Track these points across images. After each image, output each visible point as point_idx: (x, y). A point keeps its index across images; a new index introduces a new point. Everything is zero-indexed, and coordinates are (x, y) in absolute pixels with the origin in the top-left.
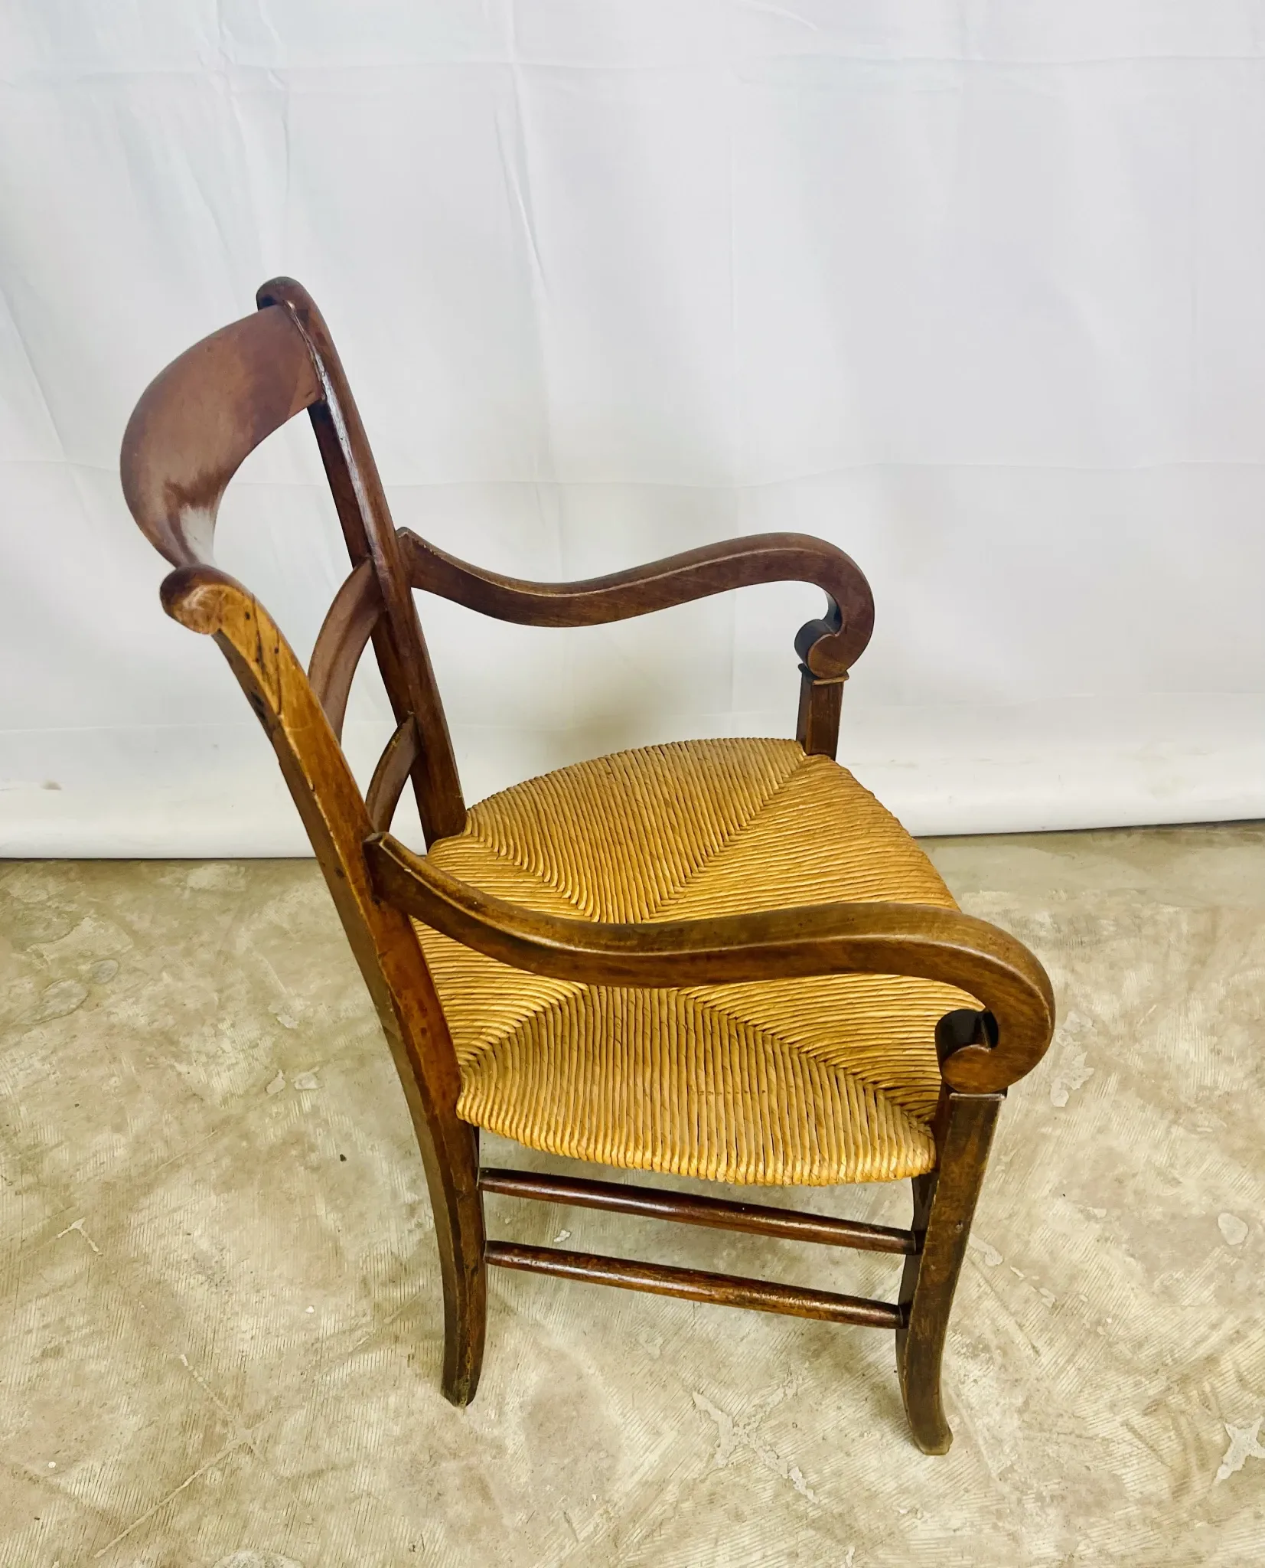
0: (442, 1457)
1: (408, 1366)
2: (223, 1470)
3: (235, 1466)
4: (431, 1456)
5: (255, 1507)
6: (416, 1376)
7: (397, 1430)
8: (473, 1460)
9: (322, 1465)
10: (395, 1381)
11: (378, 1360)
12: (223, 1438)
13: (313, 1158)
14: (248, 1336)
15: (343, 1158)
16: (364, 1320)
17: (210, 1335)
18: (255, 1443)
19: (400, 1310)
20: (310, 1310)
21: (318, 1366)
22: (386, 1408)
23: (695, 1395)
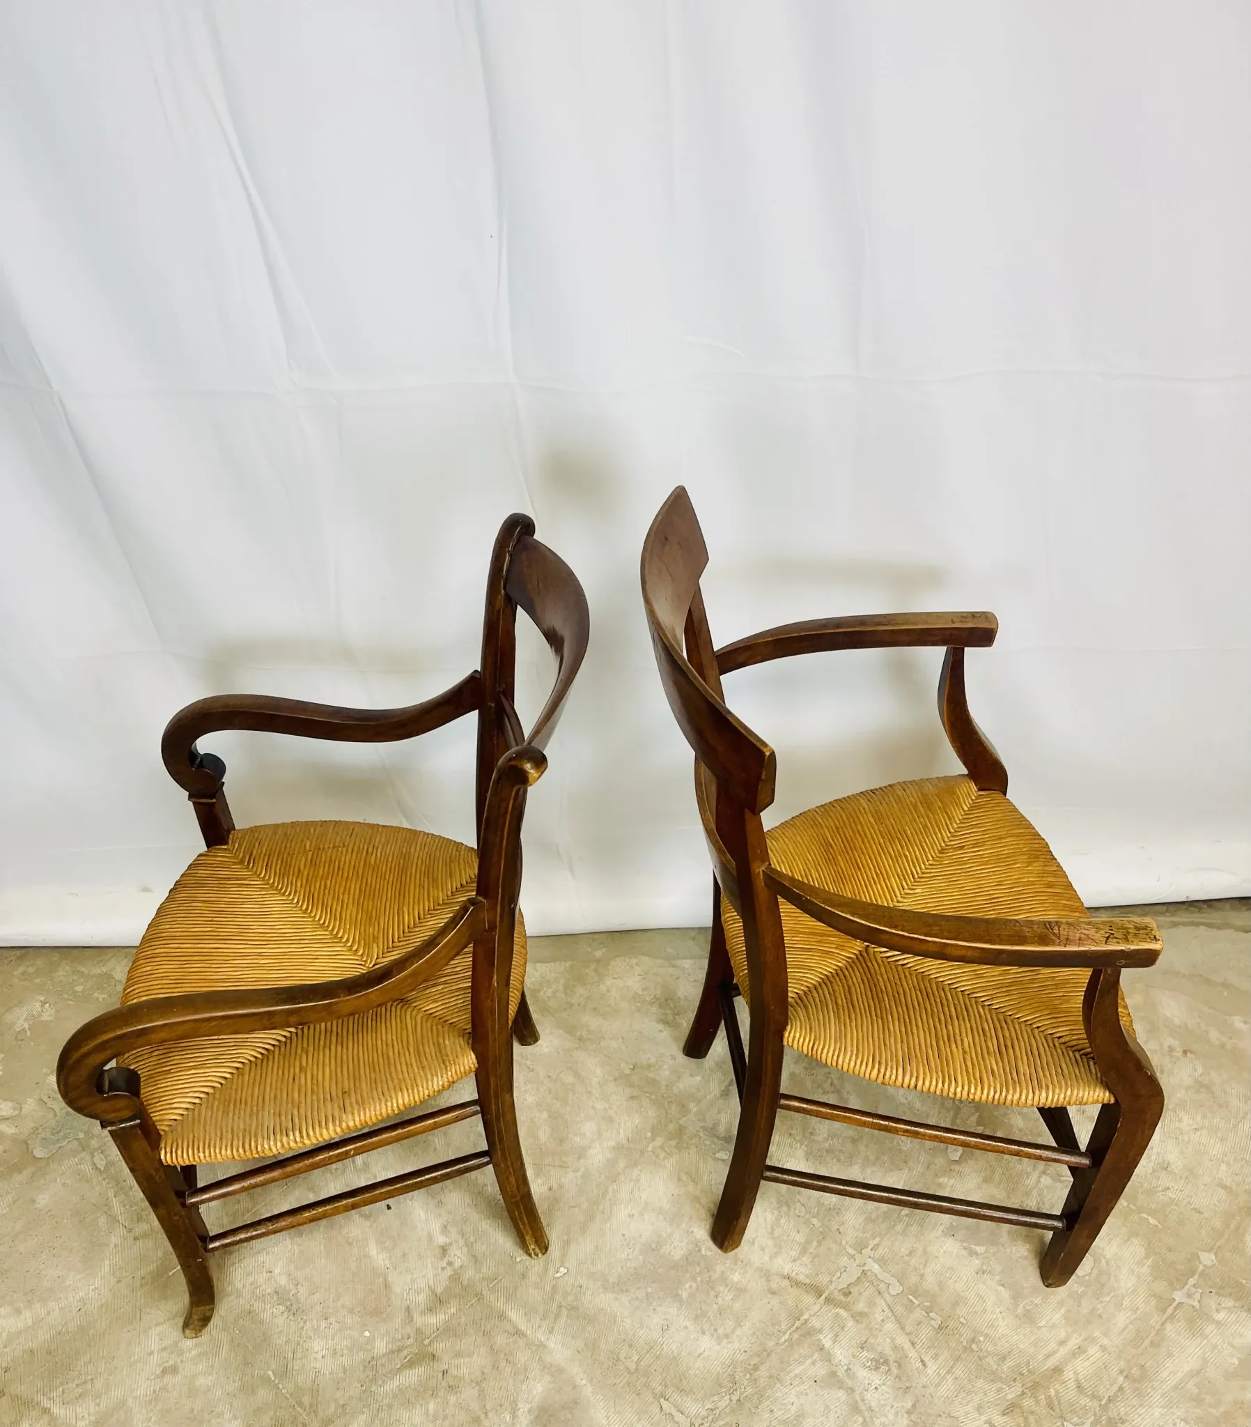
1: (443, 1379)
6: (449, 1387)
10: (434, 1390)
11: (420, 1373)
14: (320, 1355)
16: (408, 1342)
17: (291, 1355)
19: (436, 1334)
20: (367, 1334)
23: (662, 1400)
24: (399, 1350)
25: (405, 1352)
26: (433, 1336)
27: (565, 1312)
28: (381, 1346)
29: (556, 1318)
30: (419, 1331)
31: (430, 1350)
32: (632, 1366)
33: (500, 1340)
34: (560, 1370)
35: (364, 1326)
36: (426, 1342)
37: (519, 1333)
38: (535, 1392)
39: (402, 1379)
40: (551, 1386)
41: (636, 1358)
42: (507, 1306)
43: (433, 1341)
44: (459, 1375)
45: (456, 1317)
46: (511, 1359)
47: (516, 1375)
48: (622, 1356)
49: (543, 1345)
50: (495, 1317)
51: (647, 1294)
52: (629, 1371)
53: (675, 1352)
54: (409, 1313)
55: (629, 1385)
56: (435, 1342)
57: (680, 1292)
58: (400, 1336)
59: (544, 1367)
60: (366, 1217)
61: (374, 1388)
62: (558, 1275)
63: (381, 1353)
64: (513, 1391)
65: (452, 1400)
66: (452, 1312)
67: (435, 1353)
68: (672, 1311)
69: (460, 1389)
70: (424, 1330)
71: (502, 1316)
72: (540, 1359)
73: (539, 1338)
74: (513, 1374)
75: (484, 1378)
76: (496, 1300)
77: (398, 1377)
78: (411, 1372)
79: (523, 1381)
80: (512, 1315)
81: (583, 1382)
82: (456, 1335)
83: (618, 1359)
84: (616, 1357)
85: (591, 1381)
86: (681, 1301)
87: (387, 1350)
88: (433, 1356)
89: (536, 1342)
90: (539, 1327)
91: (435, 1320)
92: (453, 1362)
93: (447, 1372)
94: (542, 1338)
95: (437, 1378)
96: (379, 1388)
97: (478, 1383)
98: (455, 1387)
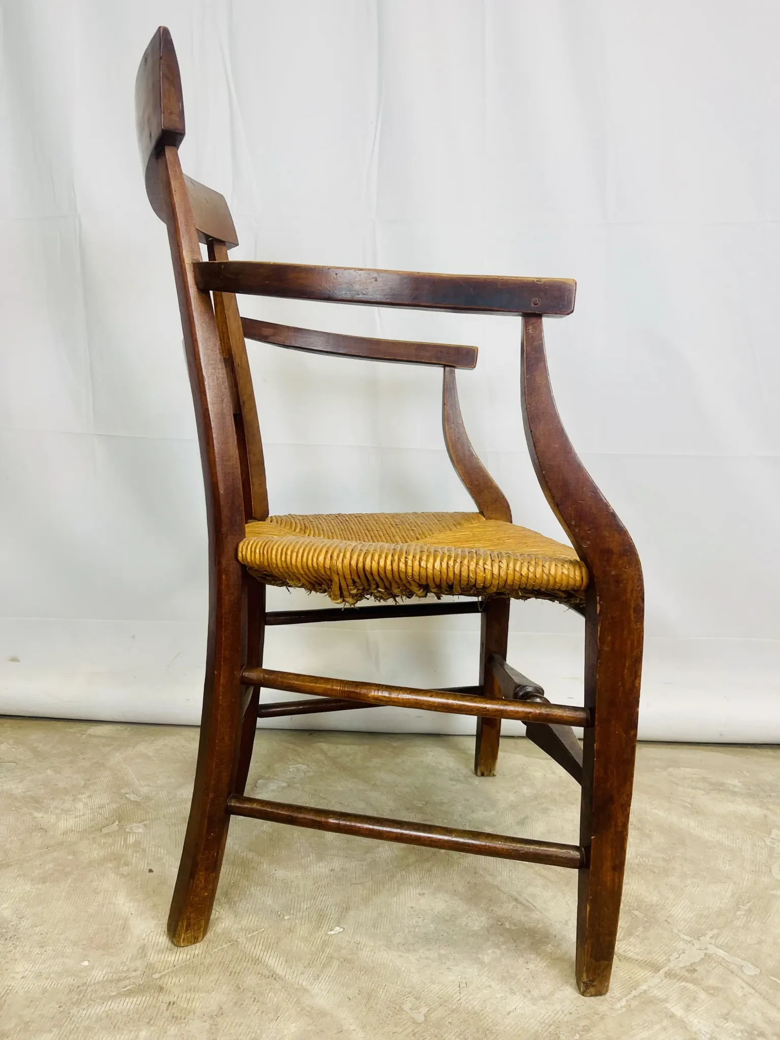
24: (119, 980)
25: (127, 982)
26: (166, 971)
27: (336, 964)
28: (98, 974)
29: (324, 966)
30: (150, 966)
31: (160, 983)
32: (421, 1019)
33: (250, 980)
34: (323, 1014)
35: (85, 957)
36: (156, 976)
37: (274, 976)
38: (286, 1032)
39: (114, 1006)
40: (309, 1028)
41: (424, 1010)
42: (266, 953)
43: (165, 976)
44: (189, 1008)
45: (199, 957)
46: (261, 999)
47: (264, 1014)
48: (406, 1007)
49: (306, 990)
50: (248, 961)
51: (439, 955)
52: (414, 1022)
53: (476, 1008)
54: (144, 950)
55: (414, 1035)
56: (167, 976)
57: (480, 956)
58: (125, 968)
59: (303, 1009)
60: (123, 875)
61: (74, 1011)
62: (332, 933)
63: (96, 980)
64: (256, 1028)
65: (173, 1030)
66: (197, 952)
67: (164, 986)
68: (472, 971)
69: (186, 1021)
70: (156, 966)
71: (257, 961)
72: (298, 1002)
73: (300, 983)
74: (259, 1013)
75: (221, 1012)
76: (253, 948)
77: (109, 1003)
78: (127, 1000)
79: (272, 1020)
80: (270, 961)
81: (352, 1028)
82: (196, 972)
83: (401, 1009)
84: (398, 1007)
85: (364, 1027)
86: (482, 963)
87: (105, 979)
88: (161, 989)
89: (296, 986)
90: (302, 973)
91: (173, 958)
92: (184, 995)
93: (174, 1004)
94: (304, 984)
95: (159, 1009)
96: (81, 1011)
97: (211, 1017)
98: (181, 1018)
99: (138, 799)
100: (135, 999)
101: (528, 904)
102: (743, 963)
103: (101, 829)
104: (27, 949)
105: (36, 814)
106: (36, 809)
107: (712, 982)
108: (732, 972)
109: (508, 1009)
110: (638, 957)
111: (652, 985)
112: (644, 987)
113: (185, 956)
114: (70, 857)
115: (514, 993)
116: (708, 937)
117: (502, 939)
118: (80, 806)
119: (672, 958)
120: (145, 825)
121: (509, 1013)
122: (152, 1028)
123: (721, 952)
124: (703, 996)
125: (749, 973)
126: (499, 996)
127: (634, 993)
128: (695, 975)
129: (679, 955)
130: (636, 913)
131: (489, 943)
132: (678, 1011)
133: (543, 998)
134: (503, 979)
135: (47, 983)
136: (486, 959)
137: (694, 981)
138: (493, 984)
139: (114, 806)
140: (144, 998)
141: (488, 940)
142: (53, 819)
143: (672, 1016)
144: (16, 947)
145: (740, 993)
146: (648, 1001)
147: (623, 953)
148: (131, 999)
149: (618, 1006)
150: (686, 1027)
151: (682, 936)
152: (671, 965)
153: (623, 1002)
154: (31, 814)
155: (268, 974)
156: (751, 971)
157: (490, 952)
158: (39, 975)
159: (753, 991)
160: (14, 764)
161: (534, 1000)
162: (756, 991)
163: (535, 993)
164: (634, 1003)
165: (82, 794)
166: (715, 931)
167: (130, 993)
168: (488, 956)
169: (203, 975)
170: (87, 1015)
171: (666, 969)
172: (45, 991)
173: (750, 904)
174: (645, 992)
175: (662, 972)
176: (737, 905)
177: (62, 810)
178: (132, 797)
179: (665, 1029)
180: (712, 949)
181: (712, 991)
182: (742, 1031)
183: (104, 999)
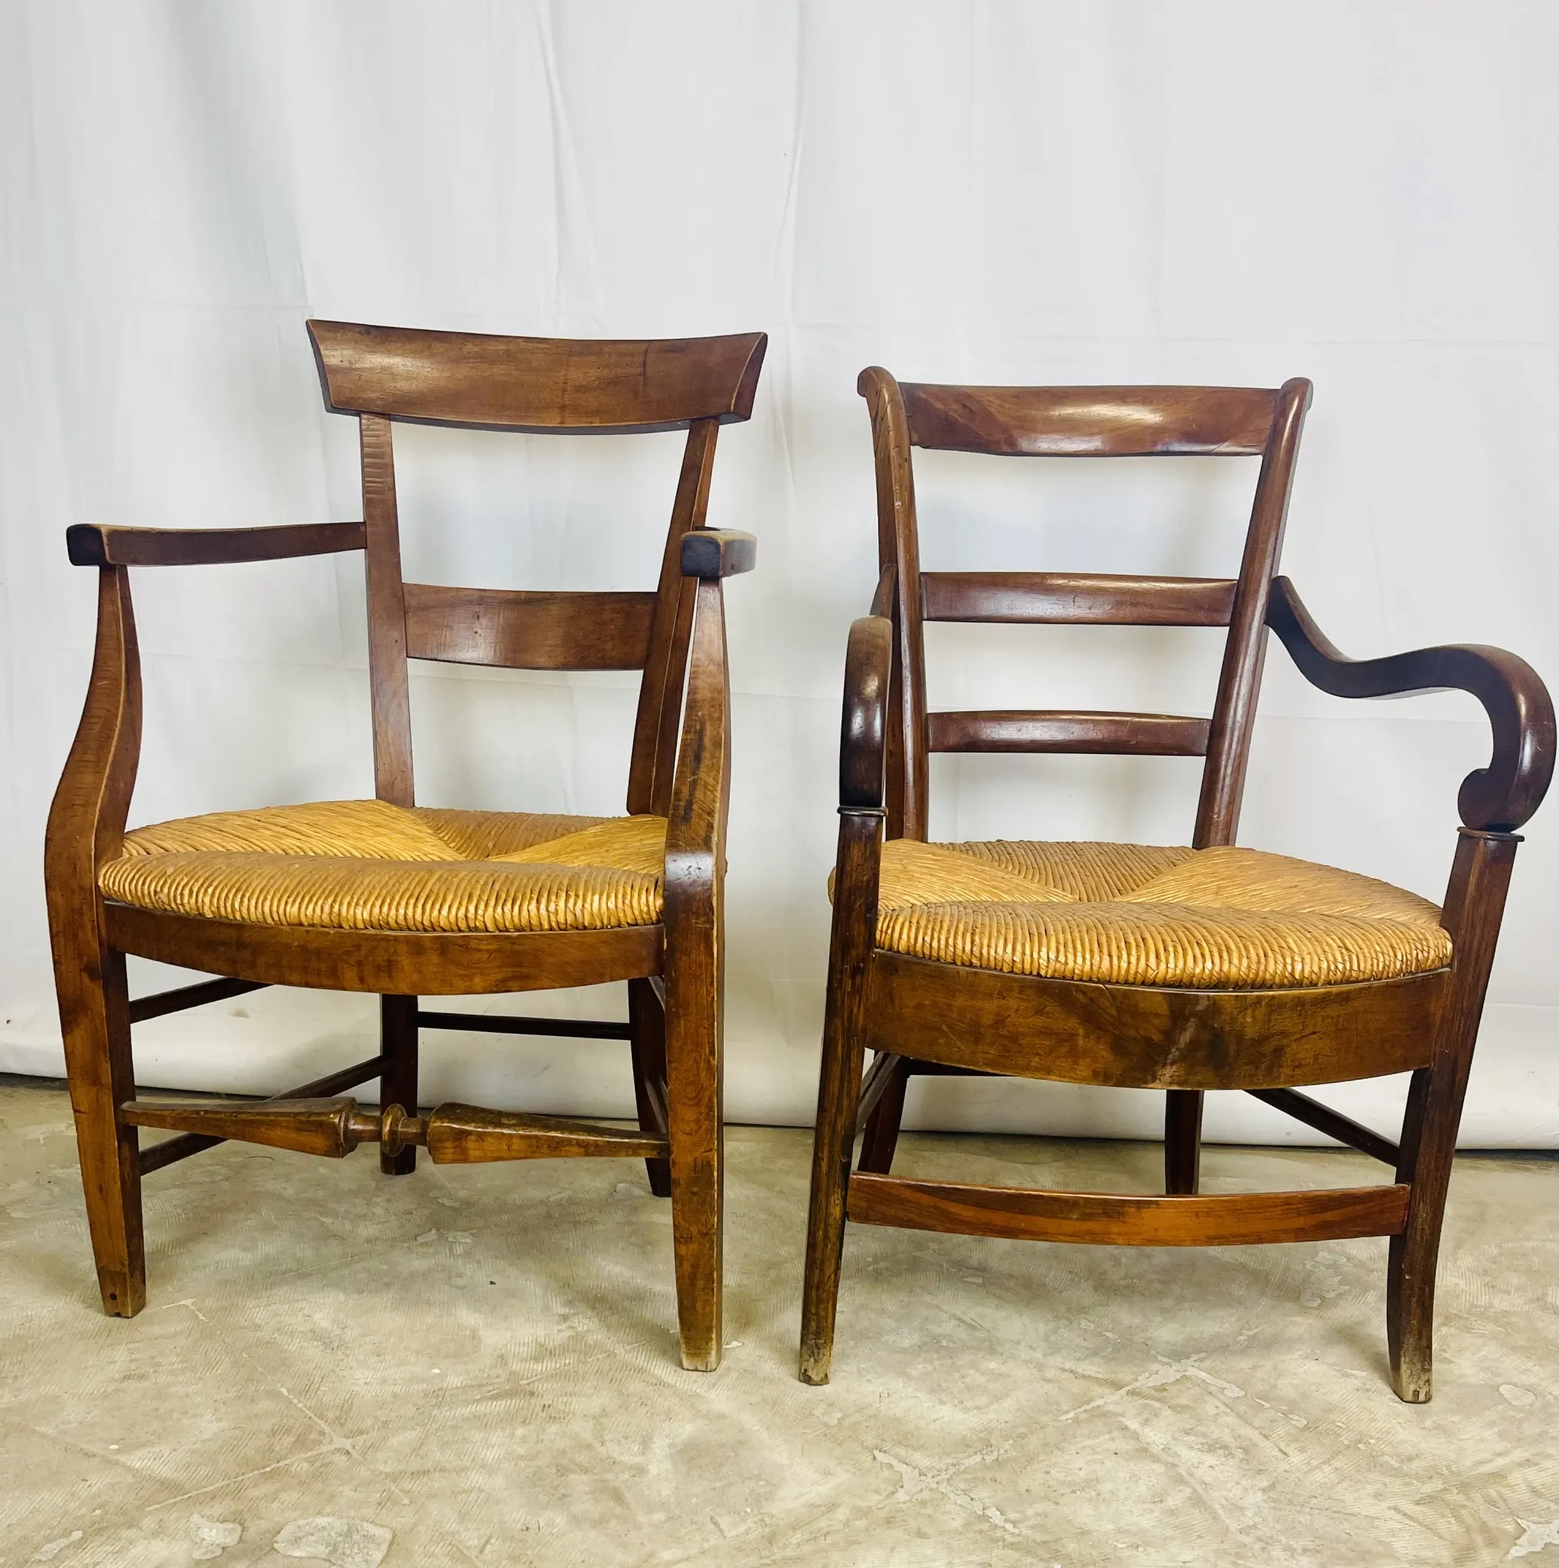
0: (571, 1471)
1: (543, 1411)
2: (312, 1463)
3: (328, 1461)
4: (558, 1471)
5: (347, 1490)
6: (550, 1417)
7: (521, 1451)
8: (610, 1476)
9: (429, 1466)
10: (526, 1419)
11: (508, 1405)
12: (320, 1442)
13: (460, 1282)
14: (361, 1382)
15: (492, 1283)
16: (497, 1380)
17: (317, 1379)
18: (354, 1447)
19: (539, 1377)
20: (436, 1371)
21: (439, 1405)
22: (512, 1436)
23: (876, 1453)
24: (480, 1386)
25: (491, 1388)
26: (534, 1379)
27: (734, 1375)
28: (455, 1379)
29: (721, 1377)
30: (514, 1371)
31: (529, 1388)
32: (834, 1422)
33: (635, 1387)
34: (722, 1416)
35: (434, 1365)
36: (524, 1382)
37: (661, 1383)
38: (680, 1430)
39: (481, 1408)
40: (707, 1429)
41: (840, 1415)
42: (650, 1364)
43: (534, 1382)
44: (567, 1410)
45: (571, 1366)
46: (649, 1403)
47: (654, 1416)
48: (817, 1413)
49: (699, 1396)
50: (630, 1370)
51: (859, 1370)
52: (827, 1425)
53: (898, 1415)
54: (503, 1359)
55: (825, 1435)
56: (536, 1384)
57: (909, 1371)
58: (485, 1375)
59: (699, 1412)
60: (457, 1287)
61: (435, 1412)
62: (728, 1346)
63: (454, 1386)
64: (647, 1427)
65: (553, 1429)
66: (567, 1361)
67: (535, 1390)
68: (897, 1384)
69: (566, 1420)
70: (522, 1373)
71: (641, 1370)
72: (693, 1406)
73: (694, 1390)
74: (649, 1414)
75: (604, 1412)
76: (634, 1359)
77: (475, 1405)
78: (495, 1403)
79: (664, 1421)
80: (656, 1371)
81: (756, 1428)
82: (569, 1380)
83: (811, 1414)
84: (807, 1412)
85: (768, 1428)
86: (909, 1377)
87: (464, 1385)
88: (532, 1394)
89: (689, 1393)
90: (695, 1382)
91: (540, 1367)
92: (560, 1400)
93: (549, 1406)
94: (698, 1391)
95: (533, 1411)
96: (444, 1413)
97: (594, 1418)
98: (560, 1418)
99: (457, 1205)
100: (504, 1402)
101: (973, 1323)
102: (1226, 1385)
103: (416, 1239)
104: (361, 1357)
105: (323, 1220)
106: (321, 1214)
107: (1183, 1401)
108: (1210, 1393)
109: (934, 1417)
110: (1098, 1376)
111: (1109, 1401)
112: (1100, 1402)
113: (553, 1365)
114: (385, 1267)
115: (944, 1403)
116: (1192, 1359)
117: (935, 1356)
118: (378, 1211)
119: (1140, 1378)
120: (473, 1235)
121: (935, 1421)
122: (529, 1427)
123: (1203, 1375)
124: (1168, 1412)
125: (1230, 1395)
126: (926, 1405)
127: (1085, 1407)
128: (1165, 1393)
129: (1151, 1375)
130: (1109, 1334)
131: (920, 1359)
132: (1133, 1424)
133: (978, 1408)
134: (933, 1391)
135: (397, 1389)
136: (914, 1373)
137: (1159, 1400)
138: (919, 1395)
139: (427, 1212)
140: (513, 1402)
141: (919, 1356)
142: (348, 1226)
143: (1126, 1428)
144: (347, 1356)
145: (1212, 1412)
146: (1102, 1414)
147: (1083, 1372)
148: (499, 1403)
149: (1064, 1417)
150: (1138, 1439)
151: (1160, 1358)
152: (1138, 1384)
153: (1071, 1415)
154: (317, 1219)
155: (655, 1382)
156: (1233, 1392)
157: (919, 1367)
158: (384, 1381)
159: (1228, 1411)
160: (271, 1160)
161: (966, 1410)
162: (1232, 1410)
163: (968, 1404)
164: (1083, 1416)
165: (378, 1196)
166: (1203, 1355)
167: (496, 1397)
168: (918, 1368)
169: (578, 1380)
170: (452, 1415)
171: (1130, 1388)
172: (395, 1396)
173: (1256, 1330)
174: (1098, 1407)
175: (1124, 1391)
176: (1241, 1330)
177: (357, 1215)
178: (448, 1203)
179: (1113, 1439)
180: (1192, 1372)
181: (1178, 1409)
182: (1202, 1444)
183: (467, 1403)
